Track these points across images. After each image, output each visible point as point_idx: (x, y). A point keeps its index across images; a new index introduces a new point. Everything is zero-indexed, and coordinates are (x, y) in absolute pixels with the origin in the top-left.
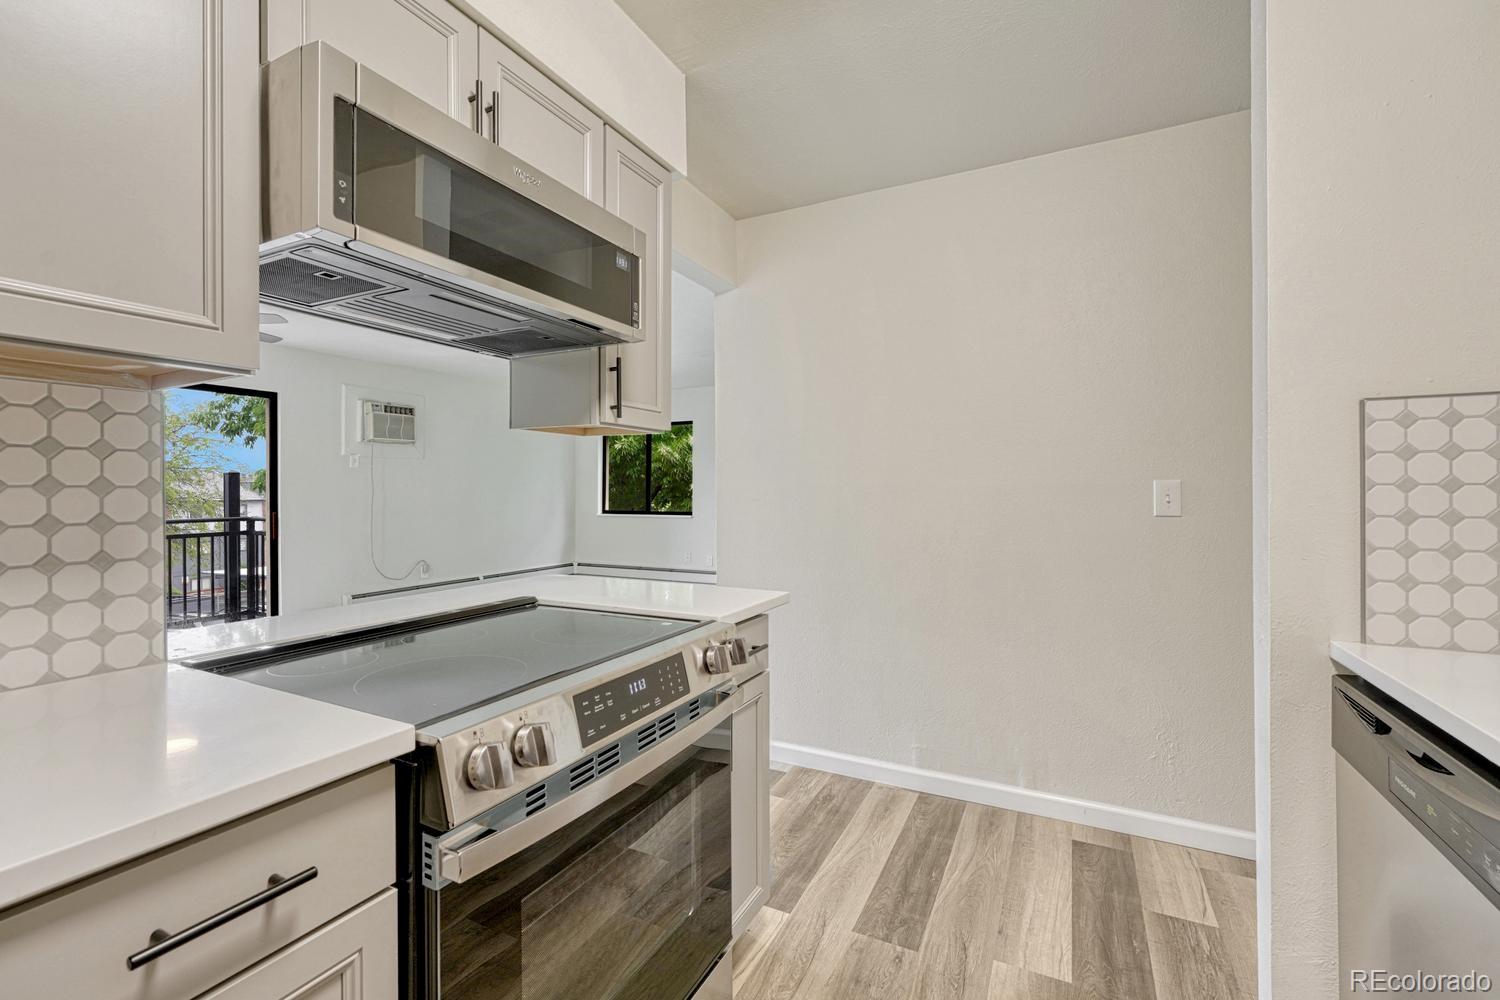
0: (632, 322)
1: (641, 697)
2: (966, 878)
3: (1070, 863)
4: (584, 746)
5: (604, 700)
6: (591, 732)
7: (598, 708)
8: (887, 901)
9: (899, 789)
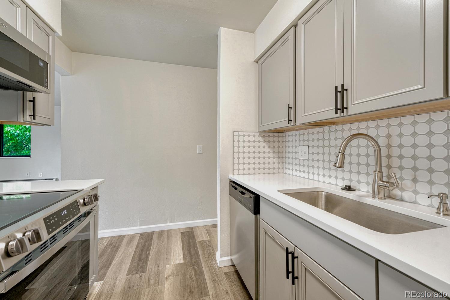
0: (45, 86)
1: (66, 216)
2: (156, 250)
3: (180, 237)
4: (49, 235)
5: (54, 219)
6: (51, 230)
7: (52, 222)
8: (135, 264)
9: (134, 234)
